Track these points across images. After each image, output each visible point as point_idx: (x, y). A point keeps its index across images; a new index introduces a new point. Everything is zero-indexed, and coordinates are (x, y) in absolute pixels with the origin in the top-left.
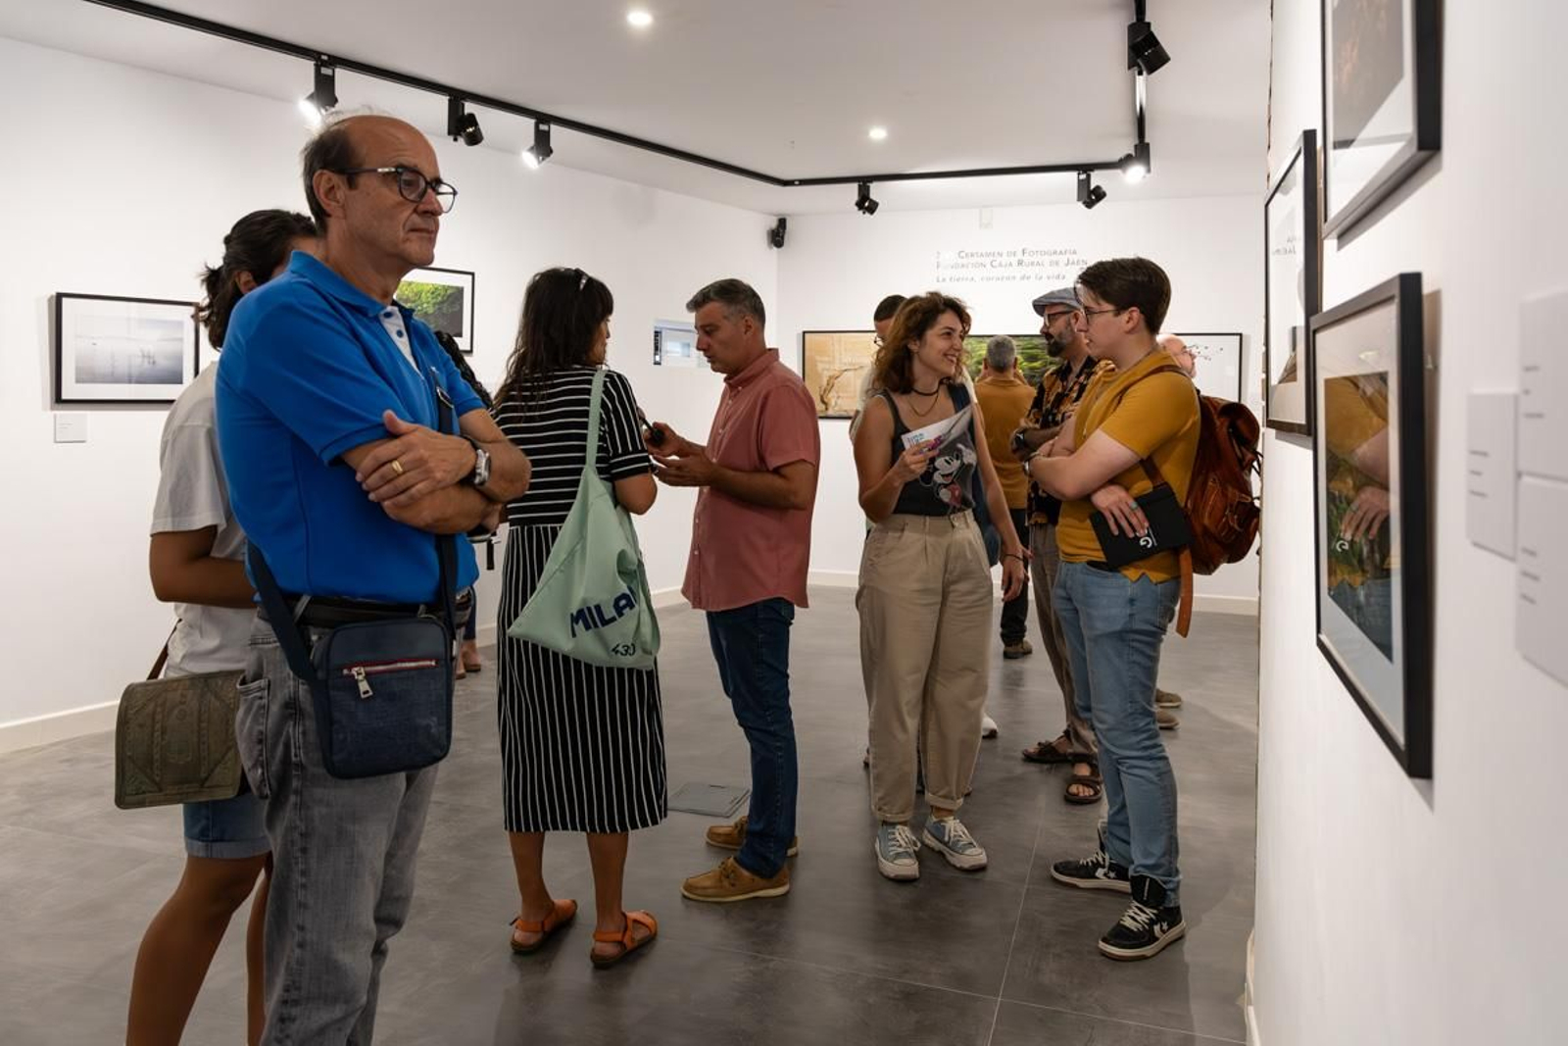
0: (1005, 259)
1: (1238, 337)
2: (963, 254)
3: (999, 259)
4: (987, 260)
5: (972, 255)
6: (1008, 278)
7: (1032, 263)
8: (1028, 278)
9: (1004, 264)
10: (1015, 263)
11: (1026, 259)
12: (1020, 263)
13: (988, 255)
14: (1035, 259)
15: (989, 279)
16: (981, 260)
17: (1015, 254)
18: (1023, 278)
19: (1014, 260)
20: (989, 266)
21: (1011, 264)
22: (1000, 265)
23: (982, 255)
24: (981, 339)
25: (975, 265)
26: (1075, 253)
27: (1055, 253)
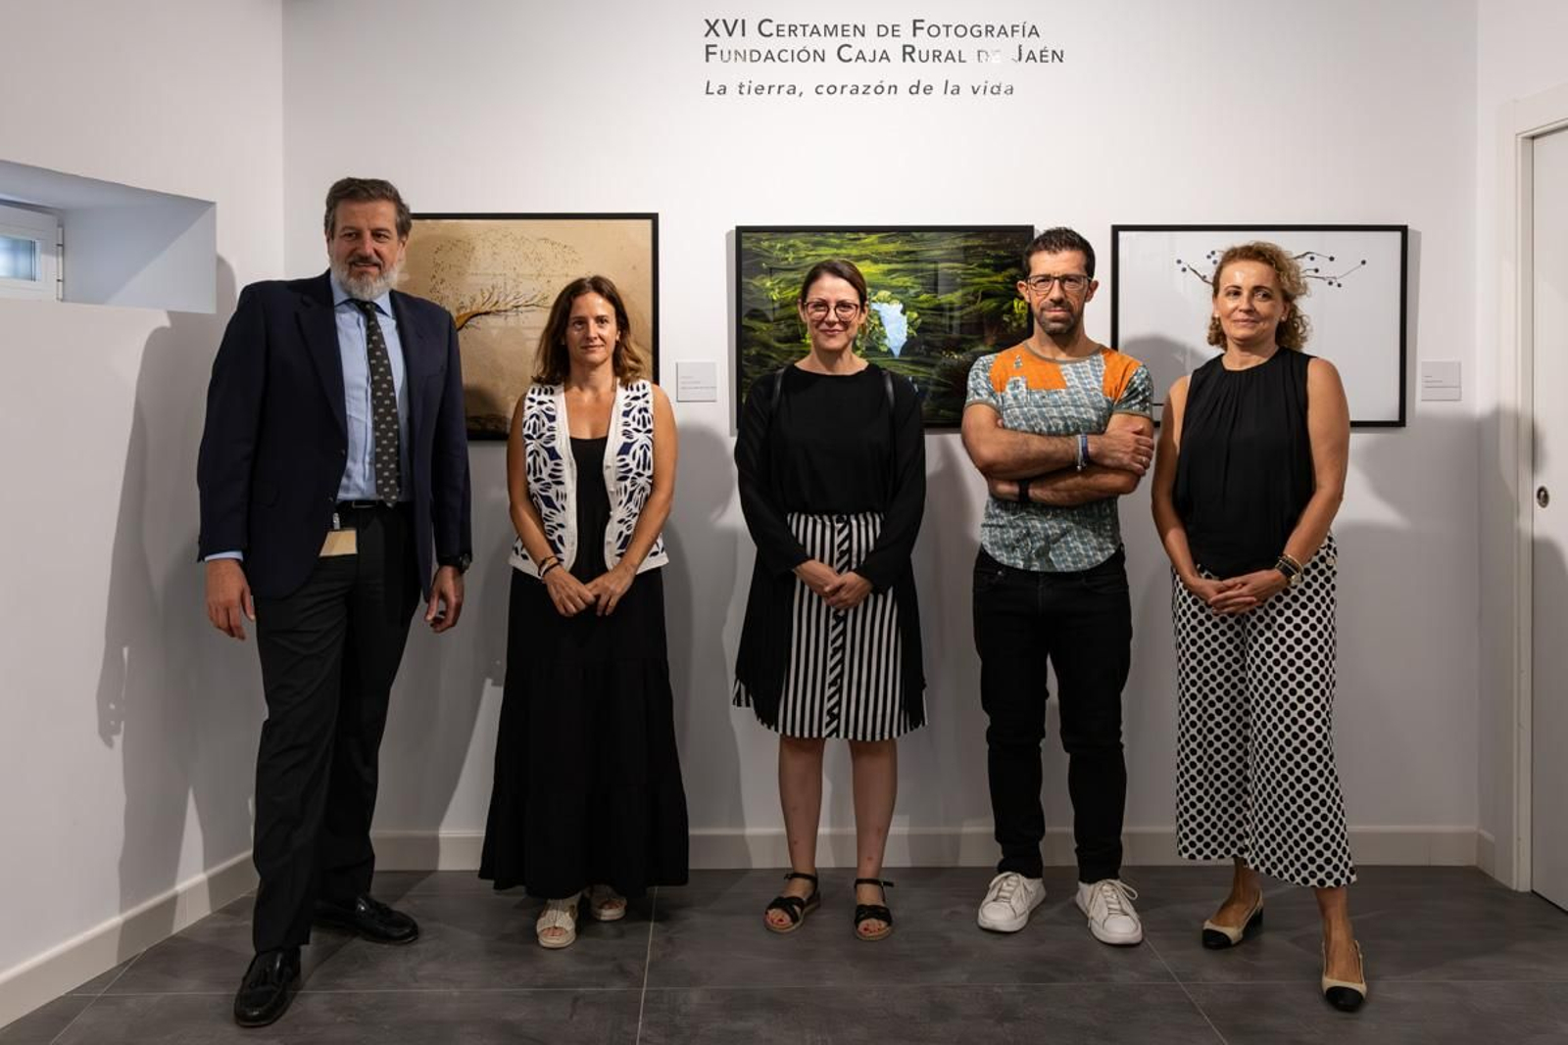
0: (870, 43)
1: (1398, 235)
2: (767, 28)
3: (858, 43)
4: (830, 45)
5: (792, 30)
6: (879, 90)
7: (937, 55)
8: (928, 90)
9: (869, 56)
10: (896, 53)
11: (923, 42)
12: (908, 52)
13: (830, 31)
14: (944, 44)
15: (832, 90)
16: (815, 43)
17: (894, 30)
18: (914, 90)
19: (894, 46)
20: (831, 55)
21: (885, 56)
22: (861, 56)
23: (815, 31)
24: (818, 238)
25: (796, 56)
26: (1034, 31)
27: (989, 30)
